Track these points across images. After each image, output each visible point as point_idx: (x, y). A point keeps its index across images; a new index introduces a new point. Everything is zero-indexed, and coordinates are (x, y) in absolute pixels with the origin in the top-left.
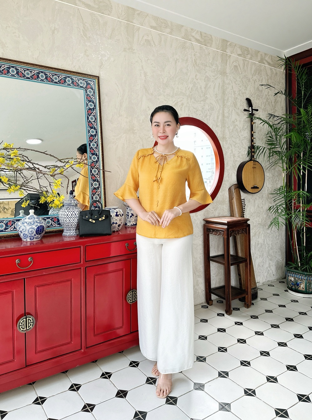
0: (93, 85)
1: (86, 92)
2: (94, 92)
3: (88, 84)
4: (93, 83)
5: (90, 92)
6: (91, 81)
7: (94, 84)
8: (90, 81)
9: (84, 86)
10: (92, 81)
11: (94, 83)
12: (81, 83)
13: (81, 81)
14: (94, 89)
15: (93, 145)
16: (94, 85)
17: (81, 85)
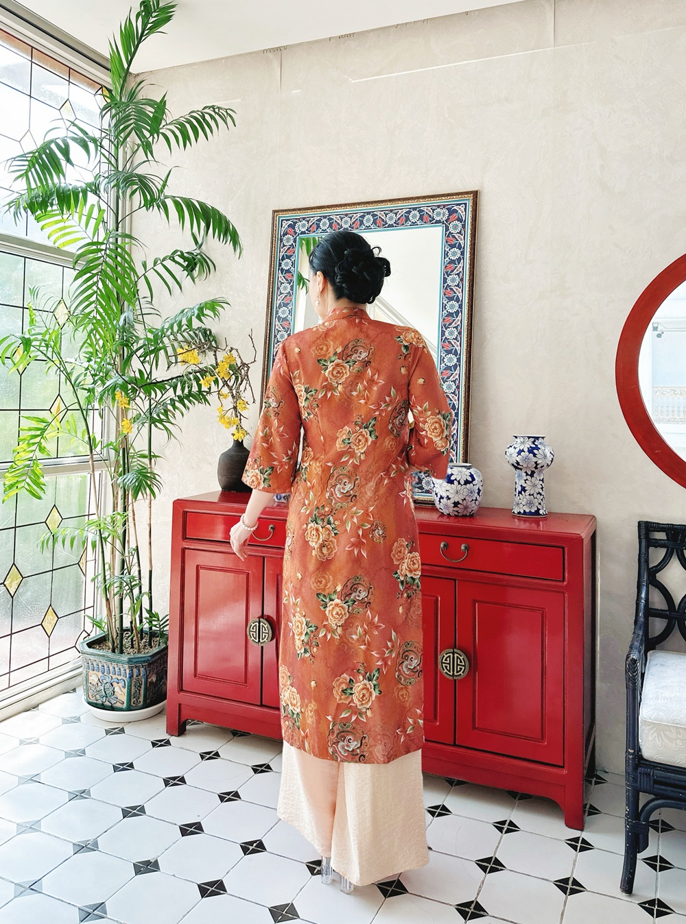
0: (462, 212)
1: (447, 229)
2: (464, 226)
3: (452, 212)
4: (463, 209)
5: (455, 227)
6: (459, 205)
7: (465, 209)
8: (457, 205)
9: (444, 219)
10: (462, 204)
11: (466, 207)
12: (438, 214)
13: (439, 210)
14: (464, 219)
15: (451, 333)
16: (465, 211)
17: (438, 219)
